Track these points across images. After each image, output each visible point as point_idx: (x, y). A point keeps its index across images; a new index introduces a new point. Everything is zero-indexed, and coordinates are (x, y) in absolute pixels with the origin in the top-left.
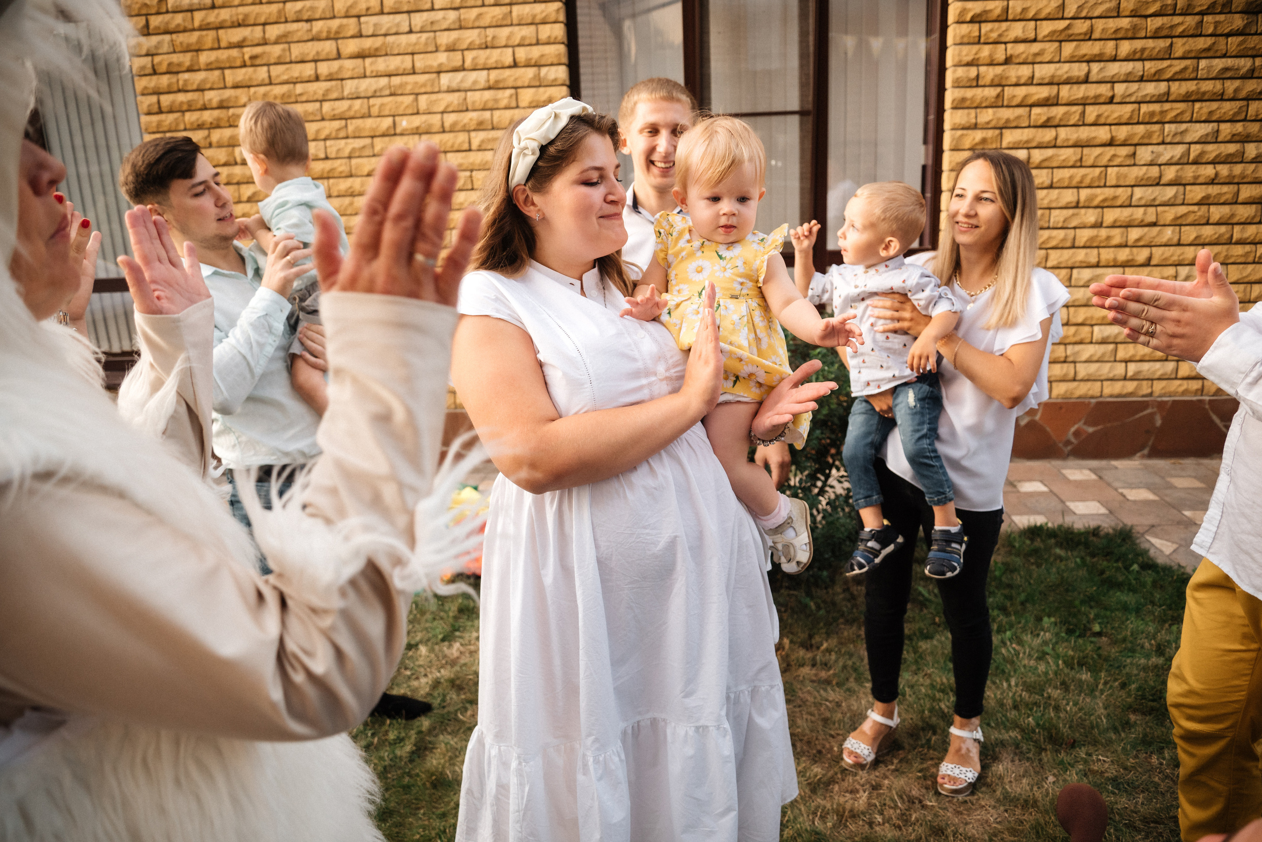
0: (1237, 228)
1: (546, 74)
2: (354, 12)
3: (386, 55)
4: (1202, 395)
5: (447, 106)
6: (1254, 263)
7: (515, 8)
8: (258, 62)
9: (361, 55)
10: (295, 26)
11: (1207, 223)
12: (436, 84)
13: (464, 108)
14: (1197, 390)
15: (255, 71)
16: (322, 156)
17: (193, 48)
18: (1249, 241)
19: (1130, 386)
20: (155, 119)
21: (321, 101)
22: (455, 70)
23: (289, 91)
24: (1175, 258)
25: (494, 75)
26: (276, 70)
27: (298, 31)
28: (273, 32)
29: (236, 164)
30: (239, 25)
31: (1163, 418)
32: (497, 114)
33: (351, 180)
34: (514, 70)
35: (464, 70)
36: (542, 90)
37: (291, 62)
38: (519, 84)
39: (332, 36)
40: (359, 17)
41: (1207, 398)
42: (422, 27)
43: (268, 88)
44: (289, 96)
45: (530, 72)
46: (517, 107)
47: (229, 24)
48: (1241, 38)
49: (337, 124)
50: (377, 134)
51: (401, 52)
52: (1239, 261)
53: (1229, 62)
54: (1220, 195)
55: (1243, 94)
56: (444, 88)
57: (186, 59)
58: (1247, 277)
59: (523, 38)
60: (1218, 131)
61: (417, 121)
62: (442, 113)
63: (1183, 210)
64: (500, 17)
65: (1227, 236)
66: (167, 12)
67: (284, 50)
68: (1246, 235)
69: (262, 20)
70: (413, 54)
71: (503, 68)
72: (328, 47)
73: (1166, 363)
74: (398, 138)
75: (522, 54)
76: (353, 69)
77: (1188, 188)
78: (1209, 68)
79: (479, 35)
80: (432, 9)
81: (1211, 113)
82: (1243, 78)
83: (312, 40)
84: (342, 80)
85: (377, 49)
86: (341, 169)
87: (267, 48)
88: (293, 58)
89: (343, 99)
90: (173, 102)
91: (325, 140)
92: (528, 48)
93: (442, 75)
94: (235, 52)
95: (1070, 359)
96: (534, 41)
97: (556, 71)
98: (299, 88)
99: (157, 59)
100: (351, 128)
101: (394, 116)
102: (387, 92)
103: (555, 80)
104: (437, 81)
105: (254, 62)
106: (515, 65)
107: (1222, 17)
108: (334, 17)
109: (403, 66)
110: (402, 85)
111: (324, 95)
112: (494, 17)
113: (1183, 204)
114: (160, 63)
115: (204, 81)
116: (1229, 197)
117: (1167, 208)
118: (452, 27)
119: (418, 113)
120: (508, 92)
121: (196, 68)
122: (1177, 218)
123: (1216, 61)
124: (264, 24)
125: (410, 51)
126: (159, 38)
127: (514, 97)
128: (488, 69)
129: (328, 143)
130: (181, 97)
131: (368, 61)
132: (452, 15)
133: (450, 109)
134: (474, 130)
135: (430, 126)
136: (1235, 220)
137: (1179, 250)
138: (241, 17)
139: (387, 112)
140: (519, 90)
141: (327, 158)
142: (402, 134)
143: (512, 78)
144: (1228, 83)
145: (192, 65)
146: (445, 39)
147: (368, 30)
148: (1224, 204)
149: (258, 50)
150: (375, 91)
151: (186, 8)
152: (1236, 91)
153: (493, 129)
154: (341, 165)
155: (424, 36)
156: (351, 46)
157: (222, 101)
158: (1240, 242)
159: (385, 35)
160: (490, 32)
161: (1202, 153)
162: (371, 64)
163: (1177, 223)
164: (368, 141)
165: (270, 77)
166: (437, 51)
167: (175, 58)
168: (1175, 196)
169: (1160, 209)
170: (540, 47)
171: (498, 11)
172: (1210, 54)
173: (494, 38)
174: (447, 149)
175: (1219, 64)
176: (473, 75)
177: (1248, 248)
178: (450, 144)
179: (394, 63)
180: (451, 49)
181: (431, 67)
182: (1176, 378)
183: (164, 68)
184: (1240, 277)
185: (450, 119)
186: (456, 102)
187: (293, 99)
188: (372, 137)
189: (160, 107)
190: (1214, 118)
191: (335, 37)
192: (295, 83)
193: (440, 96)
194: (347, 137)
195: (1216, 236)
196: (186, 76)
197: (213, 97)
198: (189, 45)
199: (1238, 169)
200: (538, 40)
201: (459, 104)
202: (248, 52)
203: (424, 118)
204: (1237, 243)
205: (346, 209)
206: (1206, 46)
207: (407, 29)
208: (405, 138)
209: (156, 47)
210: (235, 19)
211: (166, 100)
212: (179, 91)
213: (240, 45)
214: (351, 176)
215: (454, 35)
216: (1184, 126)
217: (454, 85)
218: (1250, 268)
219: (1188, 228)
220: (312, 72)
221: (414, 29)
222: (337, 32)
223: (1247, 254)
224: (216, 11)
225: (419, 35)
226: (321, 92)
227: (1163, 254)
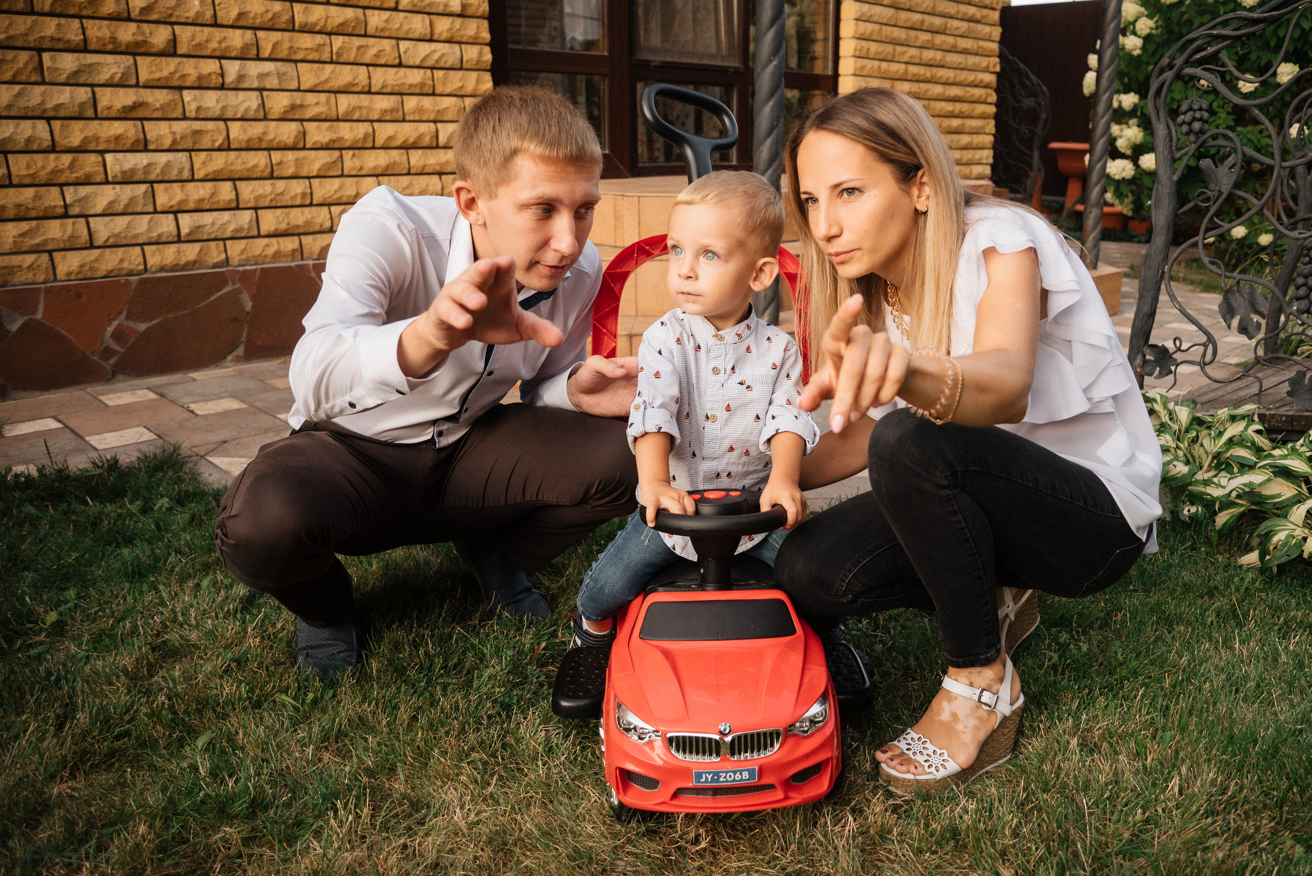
4: (302, 259)
6: (332, 62)
14: (294, 251)
18: (318, 28)
19: (191, 252)
31: (253, 298)
41: (311, 262)
52: (310, 57)
58: (326, 81)
65: (286, 17)
68: (312, 19)
73: (238, 212)
95: (76, 210)
158: (307, 29)
177: (319, 39)
182: (259, 236)
184: (317, 81)
195: (270, 16)
204: (301, 31)
218: (329, 68)
223: (320, 47)
227: (193, 37)
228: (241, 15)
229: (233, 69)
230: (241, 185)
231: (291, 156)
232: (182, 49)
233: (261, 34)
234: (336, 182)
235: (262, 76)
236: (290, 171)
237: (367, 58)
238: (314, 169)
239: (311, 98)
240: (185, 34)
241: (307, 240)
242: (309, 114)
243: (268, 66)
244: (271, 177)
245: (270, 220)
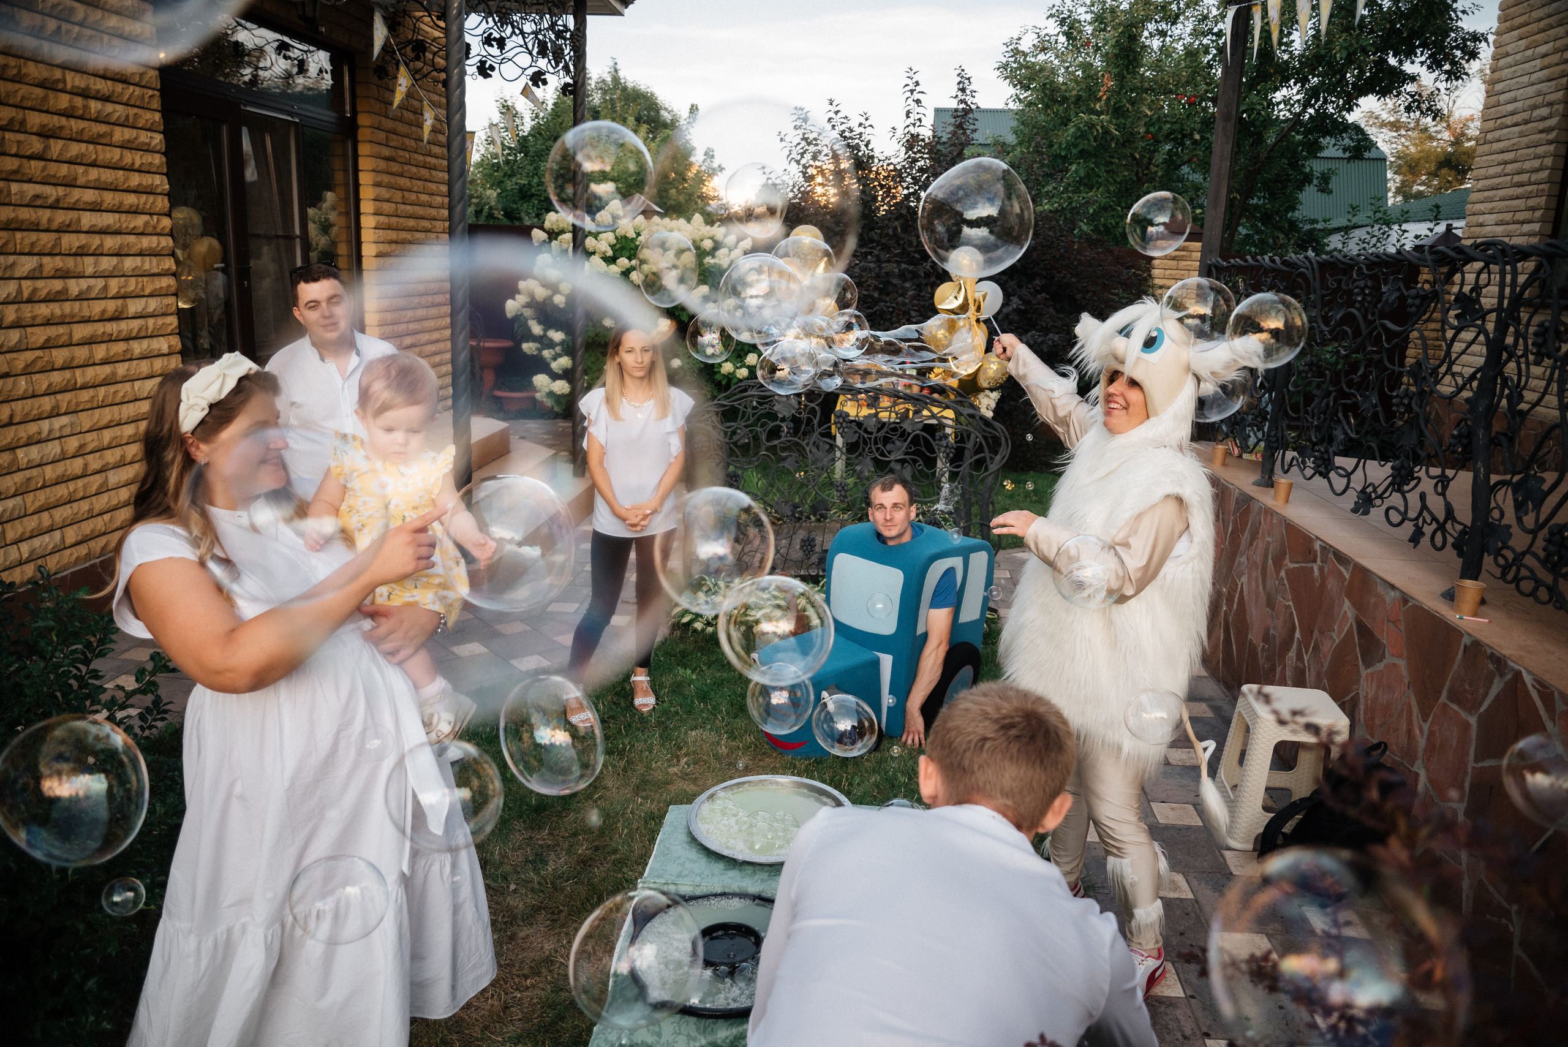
0: (78, 372)
6: (99, 407)
11: (53, 370)
24: (35, 412)
48: (42, 164)
53: (38, 189)
54: (59, 336)
55: (55, 226)
60: (41, 266)
63: (30, 356)
73: (53, 533)
77: (29, 330)
78: (22, 193)
81: (32, 244)
82: (51, 207)
107: (21, 137)
113: (27, 349)
116: (65, 338)
117: (14, 355)
122: (27, 366)
123: (26, 186)
136: (75, 364)
137: (36, 402)
144: (40, 212)
148: (62, 346)
152: (50, 220)
158: (84, 387)
161: (35, 290)
163: (27, 371)
168: (20, 341)
169: (8, 356)
172: (18, 177)
175: (31, 189)
177: (91, 392)
182: (66, 548)
184: (92, 424)
190: (36, 250)
199: (67, 307)
204: (81, 388)
206: (15, 167)
216: (11, 259)
218: (97, 412)
219: (38, 376)
223: (91, 399)
228: (50, 385)
229: (45, 425)
230: (53, 511)
231: (80, 483)
232: (17, 419)
233: (59, 396)
234: (105, 496)
235: (62, 428)
236: (81, 495)
237: (118, 400)
238: (93, 489)
239: (89, 437)
240: (18, 406)
241: (92, 544)
242: (89, 448)
243: (65, 420)
244: (70, 502)
245: (71, 535)
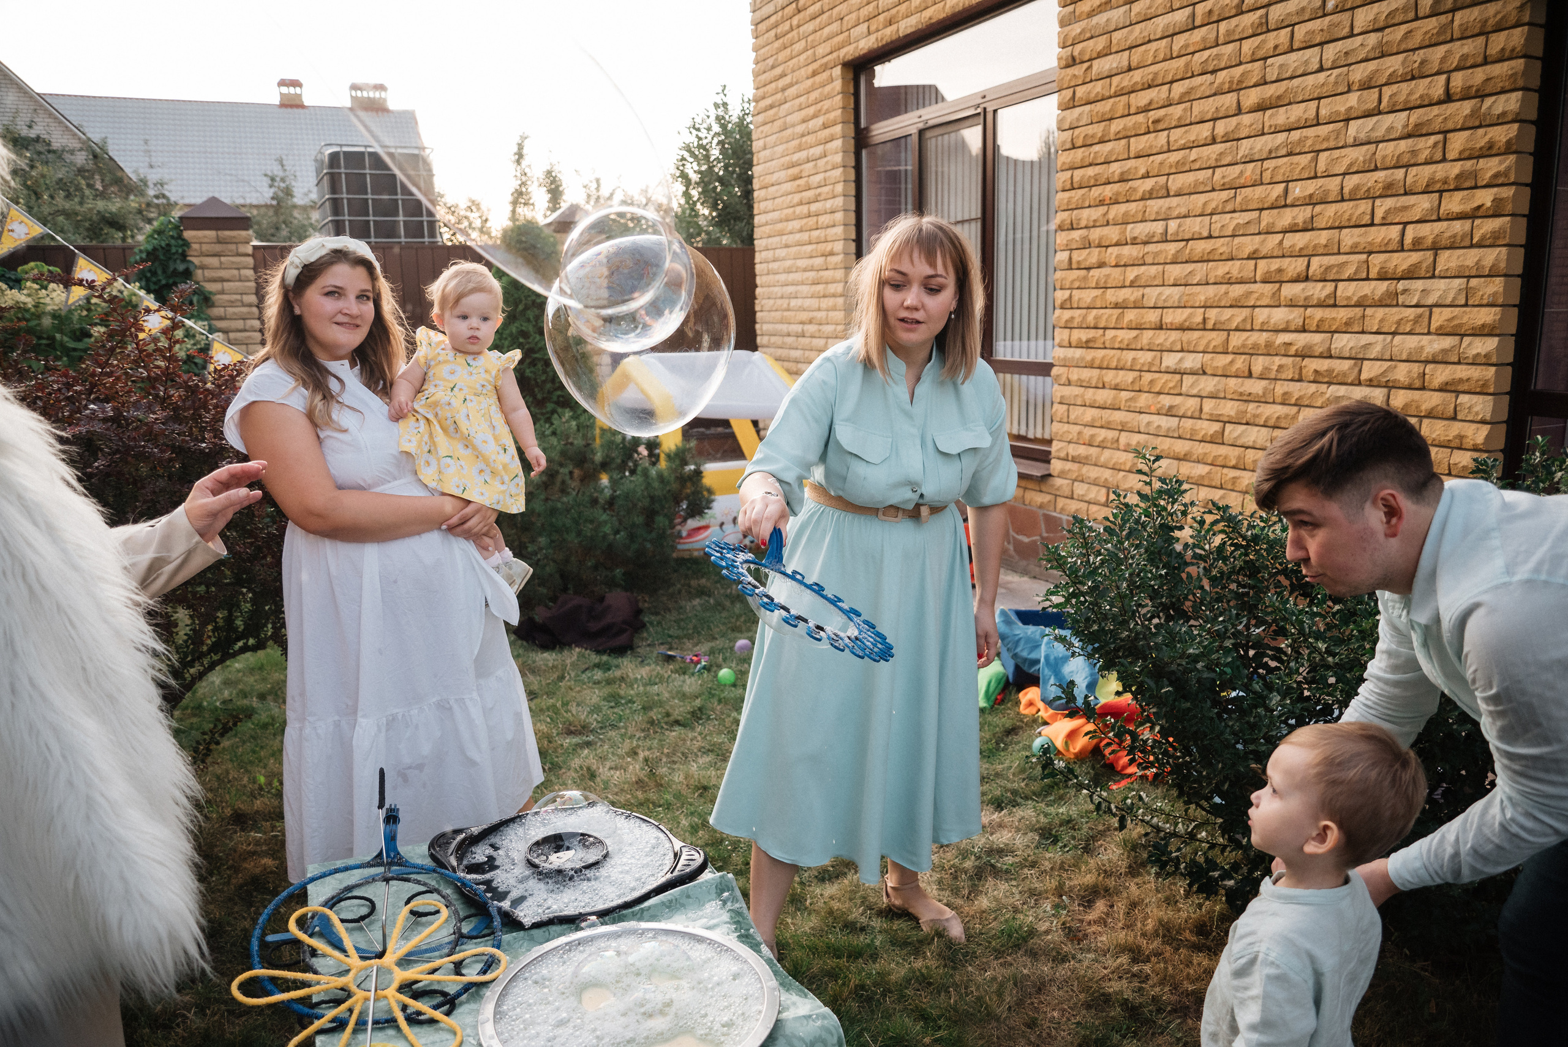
1: (1490, 108)
2: (1261, 54)
3: (1290, 104)
5: (1351, 165)
7: (1458, 15)
8: (1161, 126)
9: (1261, 108)
10: (1199, 80)
12: (1342, 136)
13: (1372, 166)
15: (1156, 137)
16: (1205, 234)
17: (1107, 117)
20: (1067, 195)
21: (1214, 168)
22: (1368, 115)
23: (1184, 158)
25: (1416, 116)
26: (1176, 134)
27: (1202, 85)
28: (1178, 89)
29: (1127, 244)
30: (1150, 87)
32: (1413, 171)
33: (1230, 263)
34: (1445, 106)
35: (1380, 113)
36: (1481, 131)
37: (1191, 124)
38: (1450, 125)
39: (1234, 87)
40: (1265, 59)
42: (1334, 62)
43: (1165, 155)
44: (1184, 164)
45: (1467, 107)
46: (1444, 160)
47: (1139, 87)
49: (1225, 195)
50: (1266, 206)
51: (1307, 97)
56: (1350, 141)
57: (1097, 130)
59: (1464, 57)
61: (1311, 187)
62: (1344, 174)
64: (1435, 31)
66: (1091, 81)
67: (1185, 110)
69: (1170, 78)
70: (1319, 99)
71: (1431, 105)
72: (1229, 100)
74: (1288, 210)
75: (1458, 80)
76: (1250, 126)
79: (1403, 63)
80: (1352, 35)
83: (1215, 94)
84: (1239, 139)
85: (1279, 97)
86: (1221, 251)
87: (1170, 110)
88: (1193, 120)
89: (1237, 164)
90: (1083, 177)
91: (1211, 214)
92: (1470, 71)
93: (1351, 122)
94: (1140, 118)
96: (1480, 60)
97: (1507, 101)
98: (1194, 154)
99: (1077, 131)
100: (1239, 199)
101: (1288, 182)
102: (1283, 152)
103: (1504, 114)
104: (1344, 132)
105: (1154, 128)
106: (1448, 98)
108: (1241, 63)
109: (1306, 116)
110: (1300, 141)
111: (1216, 160)
112: (1426, 33)
114: (1078, 137)
115: (1111, 152)
118: (1372, 55)
119: (1315, 177)
120: (1433, 139)
121: (1106, 139)
124: (1171, 82)
125: (1316, 95)
126: (1082, 108)
127: (1441, 145)
128: (1411, 109)
129: (1215, 217)
130: (1091, 171)
131: (1269, 112)
132: (1373, 39)
133: (1355, 169)
134: (1380, 196)
135: (1327, 192)
138: (1150, 77)
139: (1280, 178)
140: (1449, 135)
141: (1210, 237)
142: (1293, 206)
143: (1440, 119)
145: (1103, 136)
146: (1359, 73)
147: (1272, 75)
149: (1162, 112)
150: (1270, 152)
151: (1105, 75)
153: (1406, 194)
154: (1223, 245)
155: (1336, 72)
156: (1251, 97)
157: (1122, 174)
159: (1292, 78)
160: (1418, 56)
162: (1270, 117)
164: (1256, 214)
165: (1168, 142)
166: (1349, 91)
167: (1090, 130)
170: (1488, 67)
171: (1432, 24)
173: (1422, 63)
174: (1342, 224)
176: (1388, 120)
178: (1346, 216)
179: (1297, 112)
180: (1366, 86)
181: (1338, 113)
183: (1079, 143)
185: (1351, 181)
186: (1361, 159)
187: (1187, 168)
188: (1261, 210)
189: (1072, 183)
191: (1237, 88)
192: (1191, 148)
193: (1343, 151)
194: (1234, 211)
196: (1097, 148)
197: (1116, 169)
198: (1103, 114)
200: (1485, 57)
201: (1364, 162)
202: (1153, 115)
203: (1320, 182)
205: (1220, 300)
207: (1316, 66)
208: (1296, 209)
209: (1078, 120)
210: (1145, 80)
211: (1078, 174)
212: (1090, 165)
213: (1146, 110)
214: (1232, 259)
215: (1372, 66)
217: (1362, 136)
220: (1209, 133)
221: (1325, 67)
222: (1240, 82)
224: (1131, 73)
225: (1329, 72)
226: (1214, 156)
